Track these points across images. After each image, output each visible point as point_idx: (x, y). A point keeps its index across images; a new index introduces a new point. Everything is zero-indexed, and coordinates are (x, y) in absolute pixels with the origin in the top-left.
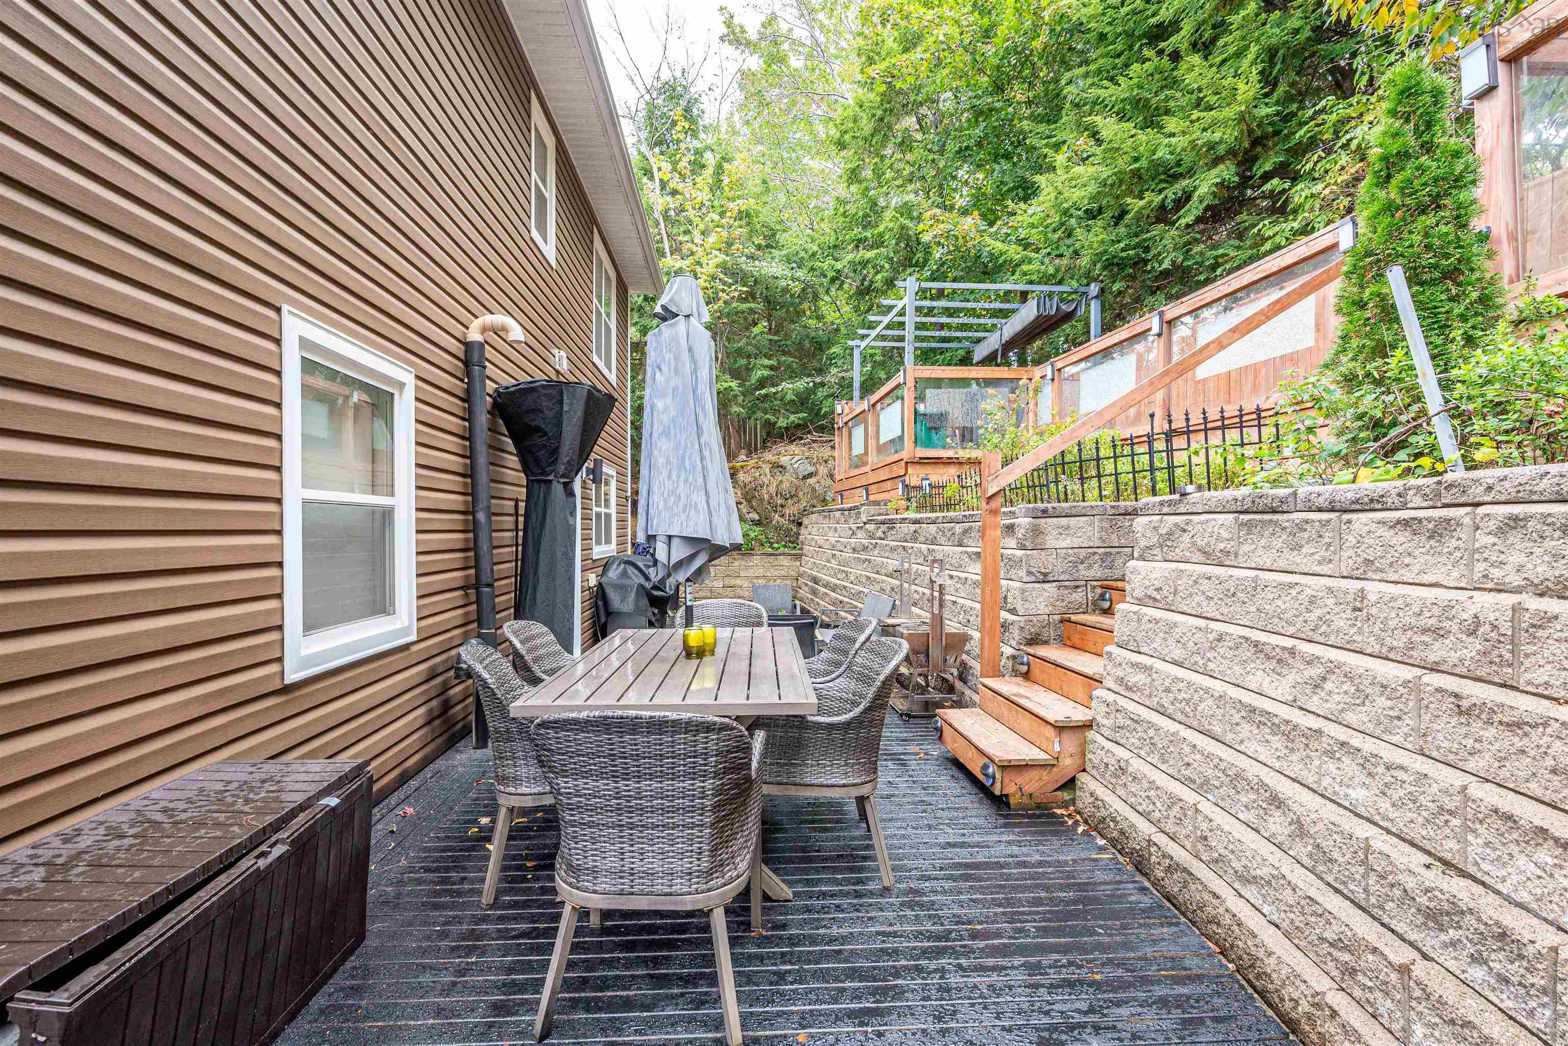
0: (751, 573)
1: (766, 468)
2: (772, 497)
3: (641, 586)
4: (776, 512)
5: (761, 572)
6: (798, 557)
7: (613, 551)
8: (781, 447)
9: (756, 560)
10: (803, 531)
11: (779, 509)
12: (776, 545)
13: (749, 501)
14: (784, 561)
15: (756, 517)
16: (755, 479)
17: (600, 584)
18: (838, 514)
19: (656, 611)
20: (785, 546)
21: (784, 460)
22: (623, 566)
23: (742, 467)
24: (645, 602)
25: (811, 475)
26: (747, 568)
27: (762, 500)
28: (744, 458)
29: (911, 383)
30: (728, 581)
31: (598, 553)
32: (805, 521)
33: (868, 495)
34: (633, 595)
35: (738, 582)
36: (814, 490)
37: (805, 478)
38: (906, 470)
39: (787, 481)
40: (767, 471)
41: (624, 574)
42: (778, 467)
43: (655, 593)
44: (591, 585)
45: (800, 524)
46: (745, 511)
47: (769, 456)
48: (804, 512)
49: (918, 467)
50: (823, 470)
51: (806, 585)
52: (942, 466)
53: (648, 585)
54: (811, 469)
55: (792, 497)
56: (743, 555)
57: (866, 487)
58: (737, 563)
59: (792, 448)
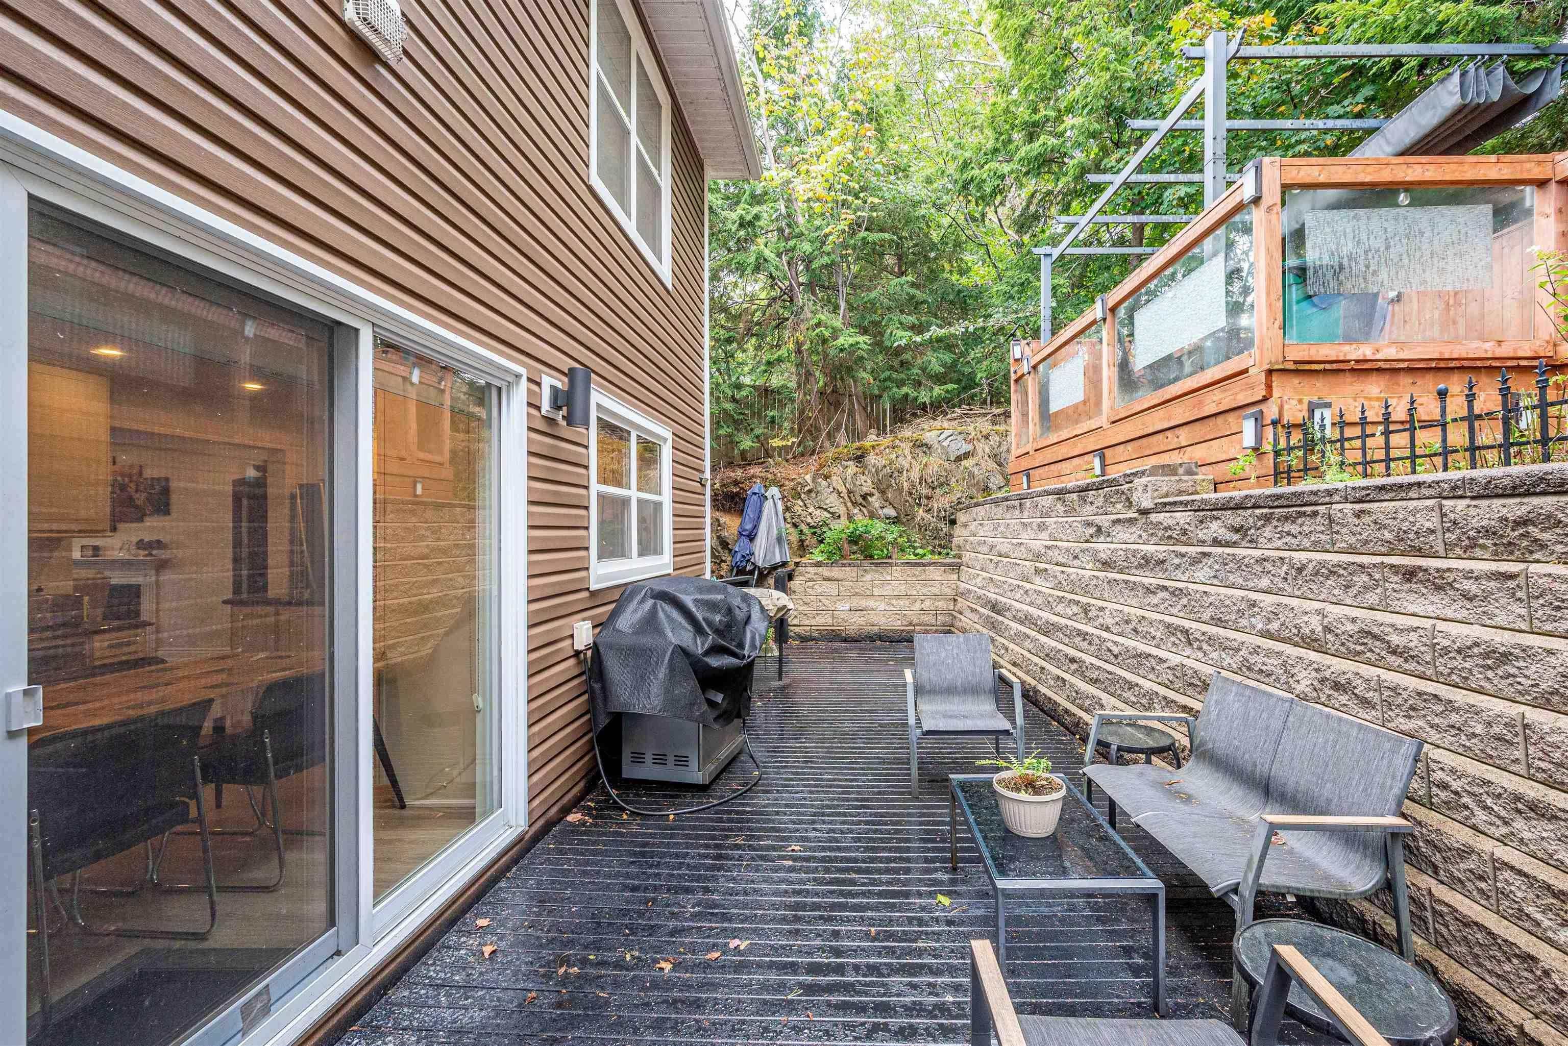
0: (888, 590)
1: (906, 447)
2: (914, 486)
3: (683, 651)
4: (919, 505)
5: (902, 589)
6: (956, 567)
7: (666, 566)
8: (924, 423)
9: (896, 572)
10: (958, 530)
11: (924, 501)
12: (920, 551)
13: (883, 492)
14: (935, 574)
15: (892, 513)
16: (892, 462)
17: (595, 647)
18: (1047, 501)
19: (719, 698)
20: (933, 552)
21: (930, 437)
22: (650, 603)
23: (873, 447)
24: (689, 686)
25: (966, 455)
26: (883, 583)
27: (900, 490)
28: (874, 437)
29: (1271, 195)
30: (857, 602)
31: (600, 579)
32: (962, 517)
33: (1103, 466)
34: (662, 672)
35: (871, 603)
36: (972, 475)
37: (959, 459)
38: (1269, 387)
39: (935, 464)
40: (907, 452)
41: (650, 623)
42: (920, 446)
43: (715, 662)
44: (579, 646)
45: (953, 522)
46: (877, 505)
47: (907, 432)
48: (959, 506)
49: (1296, 381)
50: (983, 448)
51: (973, 611)
52: (1349, 378)
53: (699, 647)
54: (968, 447)
55: (941, 485)
56: (876, 565)
57: (1101, 452)
58: (868, 577)
59: (937, 424)
